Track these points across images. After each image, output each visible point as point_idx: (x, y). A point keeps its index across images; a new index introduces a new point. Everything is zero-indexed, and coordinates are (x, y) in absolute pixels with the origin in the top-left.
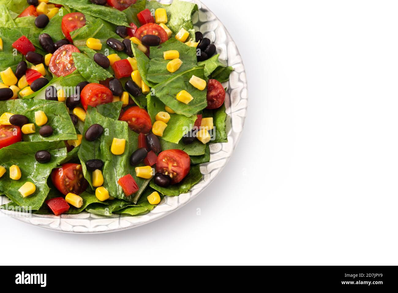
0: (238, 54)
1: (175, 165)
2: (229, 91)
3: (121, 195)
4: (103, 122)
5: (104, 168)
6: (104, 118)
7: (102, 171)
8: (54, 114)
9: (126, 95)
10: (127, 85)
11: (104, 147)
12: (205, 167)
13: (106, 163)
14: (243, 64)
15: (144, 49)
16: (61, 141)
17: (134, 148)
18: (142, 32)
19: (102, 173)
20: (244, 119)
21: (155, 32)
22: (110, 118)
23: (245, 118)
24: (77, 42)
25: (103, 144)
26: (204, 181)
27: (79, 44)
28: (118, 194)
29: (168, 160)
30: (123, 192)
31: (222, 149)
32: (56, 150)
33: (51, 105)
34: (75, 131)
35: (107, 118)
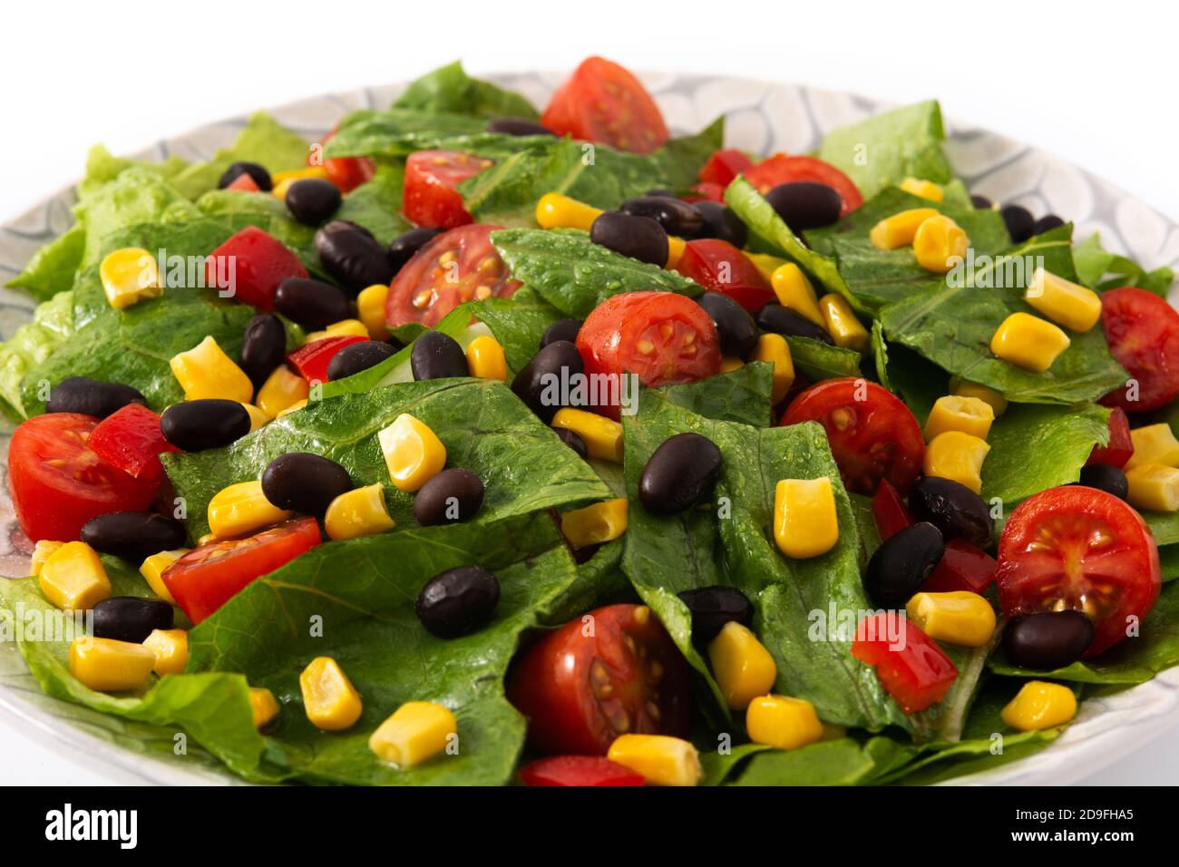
1: (1098, 538)
3: (882, 712)
5: (762, 617)
7: (756, 628)
8: (472, 429)
9: (774, 343)
16: (534, 514)
19: (760, 637)
22: (734, 424)
28: (863, 711)
29: (1057, 534)
30: (886, 691)
32: (513, 566)
33: (452, 394)
34: (590, 471)
35: (722, 423)
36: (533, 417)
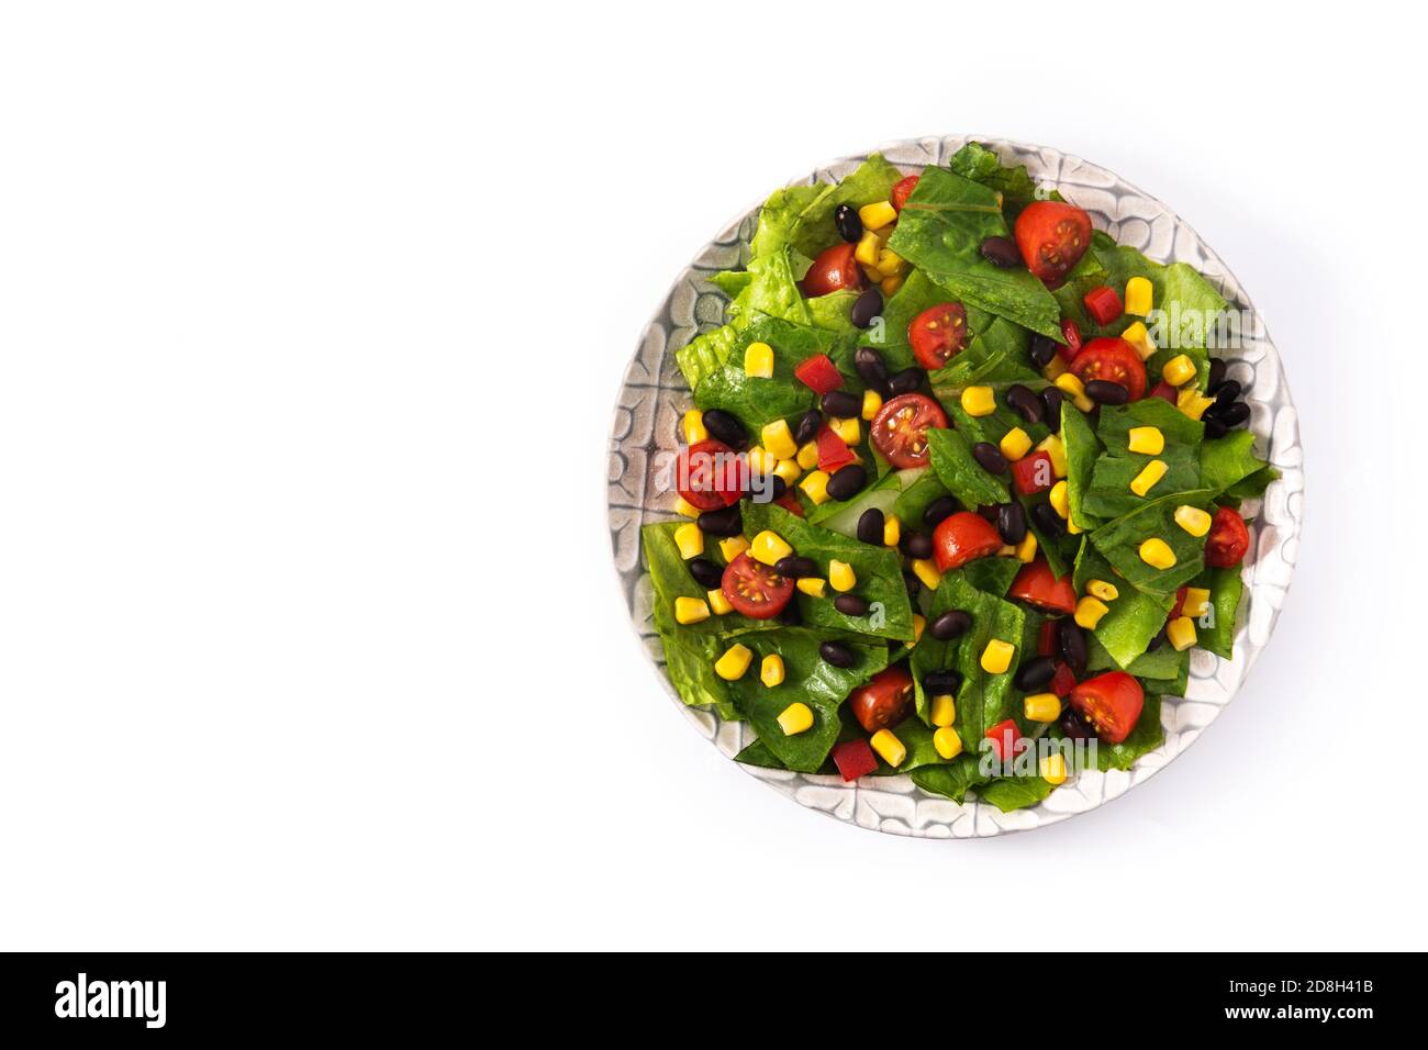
0: (1298, 444)
2: (1260, 523)
4: (974, 603)
5: (959, 694)
6: (977, 593)
7: (955, 697)
8: (872, 572)
9: (1031, 542)
10: (1037, 512)
11: (967, 656)
12: (1173, 709)
13: (967, 683)
14: (1302, 471)
15: (1087, 405)
17: (1030, 647)
18: (1089, 364)
19: (955, 702)
20: (1277, 613)
21: (1120, 372)
22: (989, 595)
23: (1280, 611)
24: (942, 391)
25: (966, 649)
26: (1166, 751)
31: (1215, 673)
33: (869, 554)
34: (911, 620)
35: (983, 595)
36: (900, 574)
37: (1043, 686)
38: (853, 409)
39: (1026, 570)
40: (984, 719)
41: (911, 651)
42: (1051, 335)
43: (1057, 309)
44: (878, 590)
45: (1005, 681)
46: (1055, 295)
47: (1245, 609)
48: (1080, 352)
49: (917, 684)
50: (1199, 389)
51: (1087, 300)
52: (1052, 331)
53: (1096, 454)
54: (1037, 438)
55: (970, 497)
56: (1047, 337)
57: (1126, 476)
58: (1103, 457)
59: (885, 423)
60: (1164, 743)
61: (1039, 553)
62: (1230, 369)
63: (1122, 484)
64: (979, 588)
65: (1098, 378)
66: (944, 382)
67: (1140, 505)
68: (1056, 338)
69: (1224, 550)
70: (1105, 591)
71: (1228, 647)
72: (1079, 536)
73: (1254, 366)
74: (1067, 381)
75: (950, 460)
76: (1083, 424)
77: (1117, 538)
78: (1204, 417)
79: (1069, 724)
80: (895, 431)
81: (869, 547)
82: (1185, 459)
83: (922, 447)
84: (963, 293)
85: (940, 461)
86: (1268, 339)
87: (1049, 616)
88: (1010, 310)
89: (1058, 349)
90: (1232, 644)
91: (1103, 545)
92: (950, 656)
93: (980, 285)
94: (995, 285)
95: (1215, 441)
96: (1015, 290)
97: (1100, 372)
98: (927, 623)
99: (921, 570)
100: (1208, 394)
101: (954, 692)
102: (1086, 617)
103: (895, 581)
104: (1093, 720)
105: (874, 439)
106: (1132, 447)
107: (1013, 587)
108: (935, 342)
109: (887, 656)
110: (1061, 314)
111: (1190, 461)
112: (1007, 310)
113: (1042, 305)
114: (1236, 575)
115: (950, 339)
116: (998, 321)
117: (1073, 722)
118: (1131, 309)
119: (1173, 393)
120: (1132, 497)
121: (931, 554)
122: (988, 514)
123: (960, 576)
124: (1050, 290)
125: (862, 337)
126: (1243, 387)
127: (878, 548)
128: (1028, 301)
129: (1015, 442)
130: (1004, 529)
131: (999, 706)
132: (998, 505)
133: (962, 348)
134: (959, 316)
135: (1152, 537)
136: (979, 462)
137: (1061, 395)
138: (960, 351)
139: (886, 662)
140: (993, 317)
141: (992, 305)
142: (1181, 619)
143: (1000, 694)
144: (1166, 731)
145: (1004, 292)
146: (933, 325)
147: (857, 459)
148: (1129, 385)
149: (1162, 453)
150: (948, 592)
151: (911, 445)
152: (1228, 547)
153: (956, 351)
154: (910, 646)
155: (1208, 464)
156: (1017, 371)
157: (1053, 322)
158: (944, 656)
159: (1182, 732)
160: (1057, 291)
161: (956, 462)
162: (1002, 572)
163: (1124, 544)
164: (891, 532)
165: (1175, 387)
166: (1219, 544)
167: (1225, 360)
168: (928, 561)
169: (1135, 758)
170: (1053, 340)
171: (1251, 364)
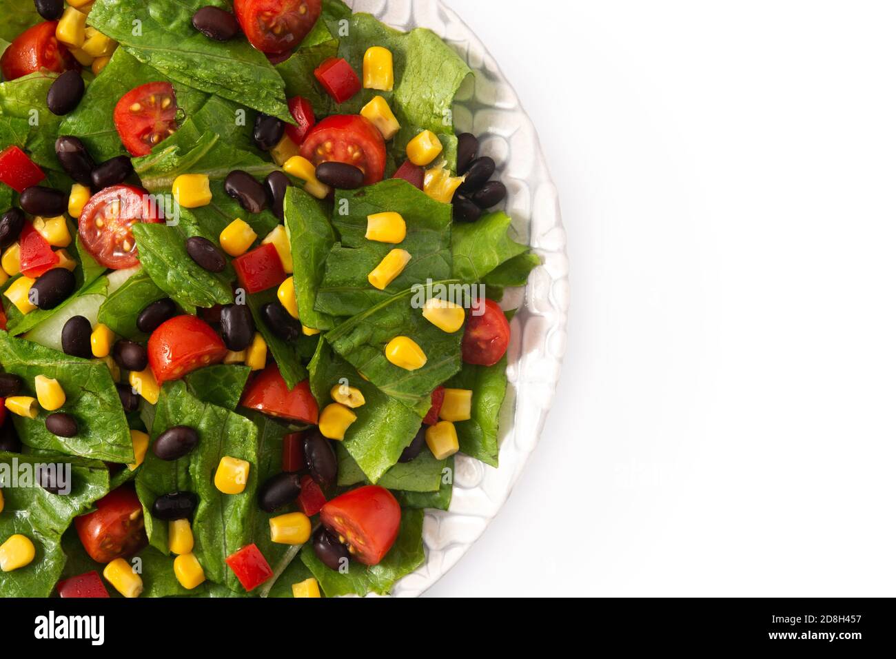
0: (559, 224)
2: (523, 314)
4: (199, 417)
5: (195, 517)
6: (202, 405)
7: (191, 522)
8: (81, 388)
10: (265, 312)
11: (198, 477)
12: (436, 524)
13: (203, 505)
14: (567, 255)
15: (320, 191)
17: (272, 462)
18: (319, 144)
19: (191, 527)
20: (545, 414)
21: (354, 152)
22: (216, 408)
23: (548, 412)
24: (150, 180)
25: (196, 468)
27: (155, 185)
31: (481, 482)
32: (84, 468)
33: (75, 368)
34: (129, 439)
35: (209, 408)
36: (114, 387)
37: (289, 504)
38: (57, 206)
39: (257, 379)
40: (225, 544)
41: (136, 473)
42: (275, 114)
43: (281, 84)
44: (90, 407)
45: (244, 500)
46: (279, 70)
47: (511, 409)
48: (309, 131)
49: (144, 508)
50: (447, 167)
51: (317, 73)
52: (276, 110)
53: (330, 245)
54: (262, 230)
55: (187, 299)
56: (271, 117)
57: (363, 268)
58: (337, 247)
59: (91, 220)
60: (427, 562)
61: (270, 360)
62: (483, 145)
63: (359, 277)
64: (205, 400)
65: (331, 159)
66: (150, 171)
67: (382, 300)
68: (280, 117)
69: (483, 346)
70: (350, 397)
71: (494, 453)
72: (315, 337)
73: (508, 140)
74: (295, 165)
75: (159, 258)
76: (316, 212)
77: (357, 338)
78: (455, 200)
79: (322, 546)
80: (103, 228)
81: (74, 360)
82: (432, 247)
83: (132, 244)
84: (171, 70)
85: (149, 258)
86: (520, 108)
87: (291, 427)
88: (227, 87)
89: (286, 130)
90: (498, 449)
91: (341, 347)
92: (182, 476)
93: (190, 61)
94: (209, 60)
95: (469, 226)
96: (231, 64)
97: (332, 152)
98: (149, 442)
99: (138, 383)
100: (458, 172)
101: (189, 515)
102: (332, 427)
103: (108, 396)
104: (346, 541)
105: (81, 238)
106: (368, 236)
107: (244, 397)
108: (140, 127)
109: (107, 480)
110: (286, 91)
111: (439, 248)
112: (223, 87)
113: (262, 80)
114: (500, 372)
115: (158, 122)
116: (213, 100)
117: (324, 543)
118: (369, 83)
119: (419, 172)
120: (372, 292)
121: (145, 363)
122: (208, 318)
123: (180, 387)
124: (274, 64)
125: (64, 125)
126: (497, 165)
127: (84, 361)
128: (246, 77)
129: (236, 234)
130: (226, 334)
131: (240, 529)
132: (218, 308)
133: (171, 132)
134: (167, 96)
135: (399, 335)
136: (192, 259)
137: (287, 180)
138: (169, 134)
139: (107, 486)
140: (208, 96)
141: (205, 82)
142: (442, 424)
143: (239, 515)
144: (428, 549)
145: (218, 67)
146: (136, 107)
147: (63, 260)
148: (367, 166)
149: (405, 240)
150: (169, 406)
151: (121, 243)
152: (488, 342)
153: (163, 135)
154: (132, 468)
155: (458, 251)
156: (235, 155)
157: (277, 99)
158: (176, 476)
159: (445, 549)
160: (280, 65)
161: (165, 260)
162: (229, 382)
163: (365, 344)
164: (99, 342)
165: (421, 167)
166: (478, 339)
167: (476, 135)
168: (143, 372)
169: (396, 580)
170: (279, 120)
171: (504, 138)
